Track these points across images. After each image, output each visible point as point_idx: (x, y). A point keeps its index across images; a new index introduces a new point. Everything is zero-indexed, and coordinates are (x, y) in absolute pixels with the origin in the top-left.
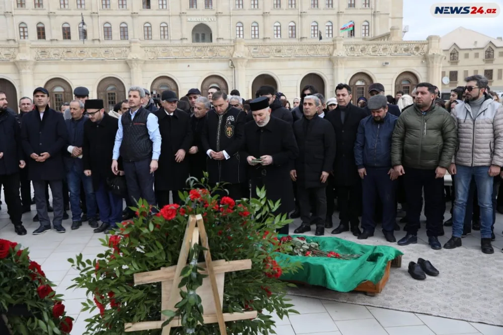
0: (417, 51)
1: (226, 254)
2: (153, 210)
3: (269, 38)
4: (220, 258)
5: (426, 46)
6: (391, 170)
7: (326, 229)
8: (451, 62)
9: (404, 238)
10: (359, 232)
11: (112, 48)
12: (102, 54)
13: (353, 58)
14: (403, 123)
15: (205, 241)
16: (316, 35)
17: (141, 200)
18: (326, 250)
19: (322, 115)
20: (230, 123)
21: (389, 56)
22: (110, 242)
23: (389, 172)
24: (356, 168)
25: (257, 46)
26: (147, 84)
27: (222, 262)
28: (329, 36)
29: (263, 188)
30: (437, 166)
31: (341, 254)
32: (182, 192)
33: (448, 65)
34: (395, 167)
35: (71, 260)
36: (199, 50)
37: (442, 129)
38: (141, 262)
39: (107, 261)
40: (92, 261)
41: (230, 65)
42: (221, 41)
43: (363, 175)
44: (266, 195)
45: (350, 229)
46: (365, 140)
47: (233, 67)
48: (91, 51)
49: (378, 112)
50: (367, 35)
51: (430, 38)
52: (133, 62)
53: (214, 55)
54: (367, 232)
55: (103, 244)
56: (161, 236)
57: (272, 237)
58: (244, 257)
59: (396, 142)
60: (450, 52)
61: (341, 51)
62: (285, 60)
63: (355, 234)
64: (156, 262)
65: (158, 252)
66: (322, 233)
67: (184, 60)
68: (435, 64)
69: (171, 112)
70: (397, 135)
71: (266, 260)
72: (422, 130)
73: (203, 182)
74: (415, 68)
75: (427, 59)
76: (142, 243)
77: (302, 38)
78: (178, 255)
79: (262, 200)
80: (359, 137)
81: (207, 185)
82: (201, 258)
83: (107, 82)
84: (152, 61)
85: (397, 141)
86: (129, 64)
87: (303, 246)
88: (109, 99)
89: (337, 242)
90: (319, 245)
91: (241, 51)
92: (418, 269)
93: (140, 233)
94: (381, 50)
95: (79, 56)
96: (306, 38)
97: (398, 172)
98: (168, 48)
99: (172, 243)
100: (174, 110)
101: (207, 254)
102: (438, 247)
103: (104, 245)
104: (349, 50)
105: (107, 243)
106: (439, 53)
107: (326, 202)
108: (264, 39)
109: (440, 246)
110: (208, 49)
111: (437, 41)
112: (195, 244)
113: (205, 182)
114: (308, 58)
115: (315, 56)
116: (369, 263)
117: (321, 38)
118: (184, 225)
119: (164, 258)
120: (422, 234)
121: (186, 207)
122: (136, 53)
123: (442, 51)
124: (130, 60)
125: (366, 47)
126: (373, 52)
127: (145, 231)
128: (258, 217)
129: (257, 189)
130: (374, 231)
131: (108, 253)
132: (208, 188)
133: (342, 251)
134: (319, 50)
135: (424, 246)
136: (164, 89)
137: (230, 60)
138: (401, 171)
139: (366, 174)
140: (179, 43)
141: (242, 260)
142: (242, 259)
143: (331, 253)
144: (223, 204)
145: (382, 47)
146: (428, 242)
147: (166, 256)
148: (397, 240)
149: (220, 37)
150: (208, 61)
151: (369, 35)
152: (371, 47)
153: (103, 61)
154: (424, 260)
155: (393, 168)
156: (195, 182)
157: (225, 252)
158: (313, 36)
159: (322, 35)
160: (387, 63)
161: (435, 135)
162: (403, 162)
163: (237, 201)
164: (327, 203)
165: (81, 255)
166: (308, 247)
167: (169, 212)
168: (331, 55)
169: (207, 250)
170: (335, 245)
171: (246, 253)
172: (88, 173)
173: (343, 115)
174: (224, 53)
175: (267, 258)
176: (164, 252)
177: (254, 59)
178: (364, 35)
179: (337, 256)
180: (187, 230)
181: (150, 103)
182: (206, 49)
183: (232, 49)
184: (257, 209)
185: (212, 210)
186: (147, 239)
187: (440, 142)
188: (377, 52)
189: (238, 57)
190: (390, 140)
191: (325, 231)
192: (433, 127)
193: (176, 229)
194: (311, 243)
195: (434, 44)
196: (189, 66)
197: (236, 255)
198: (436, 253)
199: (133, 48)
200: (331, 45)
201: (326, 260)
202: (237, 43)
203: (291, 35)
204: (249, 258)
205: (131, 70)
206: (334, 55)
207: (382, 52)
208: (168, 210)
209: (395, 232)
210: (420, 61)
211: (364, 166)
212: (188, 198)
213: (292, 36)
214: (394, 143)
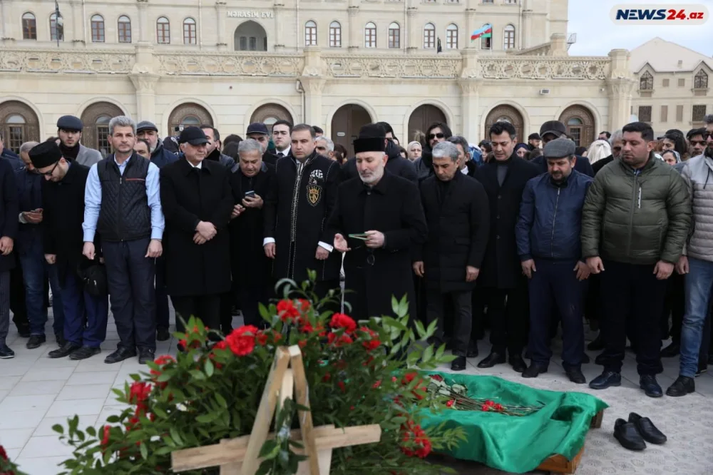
0: (594, 73)
1: (336, 416)
2: (212, 337)
3: (357, 47)
4: (328, 422)
5: (607, 65)
6: (580, 264)
7: (468, 359)
8: (642, 92)
9: (600, 377)
10: (524, 366)
11: (107, 55)
12: (90, 64)
13: (492, 82)
14: (601, 188)
15: (303, 393)
16: (432, 45)
17: (192, 319)
18: (480, 397)
19: (465, 171)
20: (315, 182)
21: (549, 79)
22: (132, 394)
23: (577, 267)
24: (519, 260)
25: (341, 58)
26: (162, 114)
27: (330, 429)
28: (452, 47)
29: (404, 299)
30: (658, 259)
31: (504, 405)
32: (266, 305)
33: (638, 96)
34: (587, 260)
35: (58, 428)
36: (247, 63)
37: (666, 198)
38: (186, 431)
39: (124, 429)
40: (97, 429)
41: (297, 88)
42: (280, 50)
43: (530, 272)
44: (409, 312)
45: (507, 360)
46: (534, 212)
47: (302, 91)
48: (71, 58)
49: (560, 164)
50: (511, 46)
51: (613, 54)
52: (141, 78)
53: (273, 71)
54: (537, 366)
55: (118, 399)
56: (225, 384)
57: (419, 387)
58: (367, 421)
59: (589, 218)
60: (641, 75)
61: (473, 70)
62: (385, 82)
63: (516, 369)
64: (213, 430)
65: (219, 413)
66: (463, 367)
67: (224, 77)
68: (621, 93)
69: (198, 162)
70: (591, 208)
71: (406, 425)
72: (634, 199)
73: (304, 287)
74: (589, 100)
75: (608, 86)
76: (188, 395)
77: (409, 49)
78: (254, 418)
79: (401, 319)
80: (525, 208)
81: (312, 294)
82: (295, 425)
83: (96, 111)
84: (171, 78)
85: (591, 216)
86: (134, 82)
87: (440, 391)
88: (100, 137)
89: (497, 384)
90: (466, 390)
91: (315, 66)
92: (631, 432)
93: (187, 379)
94: (537, 70)
95: (51, 67)
96: (416, 48)
97: (593, 268)
98: (197, 58)
99: (242, 396)
100: (203, 158)
101: (306, 417)
102: (657, 393)
103: (121, 399)
104: (486, 69)
105: (125, 397)
106: (627, 78)
107: (471, 315)
108: (350, 48)
109: (660, 391)
110: (263, 62)
111: (625, 58)
112: (287, 400)
113: (308, 289)
114: (422, 80)
115: (433, 76)
116: (557, 424)
117: (440, 50)
118: (267, 366)
119: (228, 423)
120: (630, 372)
121: (273, 332)
122: (146, 64)
123: (632, 74)
124: (136, 76)
125: (513, 65)
126: (524, 72)
127: (197, 376)
128: (394, 350)
129: (394, 301)
130: (548, 364)
131: (125, 414)
132: (313, 299)
133: (504, 399)
134: (440, 68)
135: (632, 390)
136: (191, 123)
137: (298, 80)
138: (599, 267)
139: (535, 270)
140: (214, 50)
141: (365, 427)
142: (363, 423)
143: (487, 402)
144: (336, 328)
145: (539, 65)
146: (639, 384)
147: (232, 419)
148: (589, 380)
149: (280, 43)
150: (261, 81)
151: (514, 46)
152: (522, 65)
153: (91, 76)
154: (640, 417)
155: (584, 261)
156: (292, 288)
157: (335, 412)
158: (426, 45)
159: (442, 45)
160: (545, 91)
161: (655, 208)
162: (602, 252)
163: (360, 321)
164: (473, 316)
165: (76, 418)
166: (448, 393)
167: (241, 341)
168: (457, 76)
169: (305, 409)
170: (493, 390)
171: (372, 414)
172: (50, 258)
173: (501, 173)
174: (288, 68)
175: (407, 422)
176: (228, 413)
177: (336, 80)
178: (506, 47)
179: (498, 409)
180: (272, 373)
181: (159, 146)
182: (259, 61)
183: (301, 62)
184: (394, 336)
185: (318, 338)
186: (199, 390)
187: (663, 220)
188: (530, 74)
189: (311, 75)
190: (579, 215)
191: (467, 363)
192: (653, 196)
193: (252, 372)
194: (455, 386)
195: (620, 62)
196: (231, 88)
197: (352, 417)
198: (656, 404)
199: (140, 56)
200: (458, 60)
201: (483, 416)
202: (310, 54)
203: (392, 44)
204: (376, 423)
205: (137, 92)
206: (463, 76)
207: (539, 74)
208: (240, 338)
209: (583, 366)
210: (597, 88)
211: (531, 255)
212: (277, 317)
213: (394, 45)
214: (588, 221)
